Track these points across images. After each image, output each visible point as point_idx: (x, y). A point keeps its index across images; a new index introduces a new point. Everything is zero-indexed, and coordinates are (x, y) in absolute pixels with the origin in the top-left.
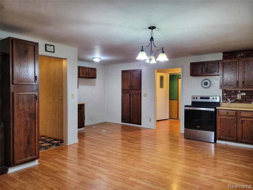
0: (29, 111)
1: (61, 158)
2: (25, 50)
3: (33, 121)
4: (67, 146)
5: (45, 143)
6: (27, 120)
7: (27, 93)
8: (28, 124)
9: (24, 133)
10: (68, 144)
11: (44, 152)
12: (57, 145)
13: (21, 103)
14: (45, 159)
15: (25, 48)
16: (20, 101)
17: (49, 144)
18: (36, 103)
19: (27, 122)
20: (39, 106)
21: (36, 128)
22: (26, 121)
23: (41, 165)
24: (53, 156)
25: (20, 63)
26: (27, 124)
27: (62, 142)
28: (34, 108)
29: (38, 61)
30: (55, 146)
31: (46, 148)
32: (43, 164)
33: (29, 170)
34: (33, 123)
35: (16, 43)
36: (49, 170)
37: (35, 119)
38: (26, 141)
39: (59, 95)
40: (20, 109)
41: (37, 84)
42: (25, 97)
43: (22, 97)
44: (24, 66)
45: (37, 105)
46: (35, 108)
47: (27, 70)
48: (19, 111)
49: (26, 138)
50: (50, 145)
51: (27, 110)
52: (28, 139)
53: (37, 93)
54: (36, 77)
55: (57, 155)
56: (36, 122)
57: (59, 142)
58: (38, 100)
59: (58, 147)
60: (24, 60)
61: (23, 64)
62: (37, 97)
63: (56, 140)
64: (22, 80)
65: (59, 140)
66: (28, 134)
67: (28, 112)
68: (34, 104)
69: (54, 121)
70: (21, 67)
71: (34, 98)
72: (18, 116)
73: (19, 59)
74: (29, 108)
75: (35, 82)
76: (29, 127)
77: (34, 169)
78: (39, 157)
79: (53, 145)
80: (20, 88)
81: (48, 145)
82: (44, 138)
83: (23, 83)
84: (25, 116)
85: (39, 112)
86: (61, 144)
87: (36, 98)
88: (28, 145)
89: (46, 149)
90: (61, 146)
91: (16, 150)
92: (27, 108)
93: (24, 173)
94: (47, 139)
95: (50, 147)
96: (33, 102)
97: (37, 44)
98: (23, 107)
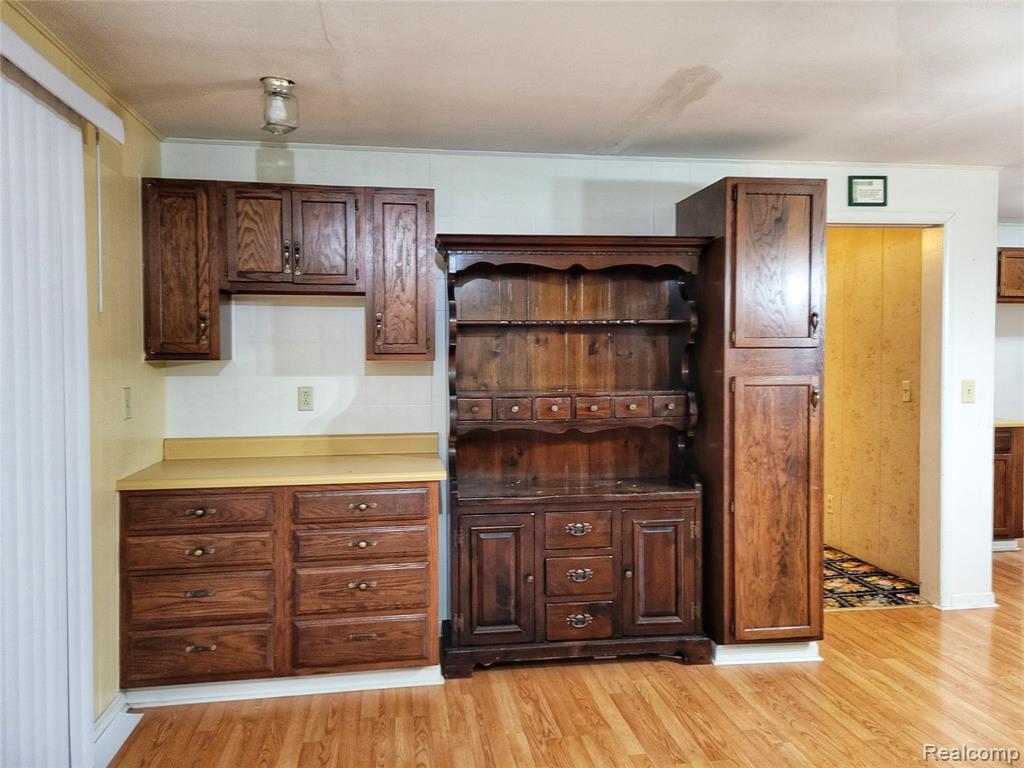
0: (785, 446)
1: (917, 662)
2: (778, 215)
3: (800, 490)
4: (938, 615)
5: (840, 580)
6: (778, 482)
7: (779, 380)
8: (783, 497)
9: (768, 529)
10: (943, 604)
11: (836, 616)
12: (892, 597)
13: (760, 417)
14: (845, 648)
15: (776, 209)
16: (755, 410)
17: (856, 587)
18: (812, 419)
19: (779, 490)
20: (821, 433)
21: (813, 519)
22: (776, 486)
23: (829, 667)
24: (879, 646)
25: (758, 268)
26: (780, 497)
27: (914, 589)
28: (803, 439)
29: (822, 251)
30: (884, 600)
31: (844, 601)
32: (840, 667)
33: (787, 673)
34: (801, 497)
35: (748, 194)
36: (868, 701)
37: (808, 481)
38: (775, 560)
39: (899, 382)
40: (754, 438)
41: (816, 342)
42: (773, 395)
43: (763, 393)
44: (772, 277)
45: (814, 429)
46: (809, 437)
47: (780, 292)
48: (750, 447)
49: (774, 552)
50: (859, 592)
51: (780, 443)
52: (783, 557)
53: (815, 381)
54: (815, 315)
55: (895, 644)
56: (812, 494)
57: (899, 586)
58: (818, 407)
59: (894, 607)
60: (773, 252)
61: (770, 271)
62: (816, 394)
63: (883, 574)
64: (762, 332)
65: (895, 578)
66: (783, 535)
67: (781, 450)
68: (806, 423)
69: (875, 494)
70: (761, 283)
71: (806, 399)
72: (749, 466)
73: (756, 252)
74: (786, 438)
75: (809, 336)
76: (784, 511)
77: (805, 677)
78: (821, 633)
79: (872, 596)
80: (757, 362)
81: (852, 592)
82: (831, 557)
83: (766, 343)
84: (772, 465)
85: (821, 454)
86: (909, 598)
87: (812, 398)
88: (783, 579)
89: (843, 606)
90: (911, 606)
91: (741, 588)
92: (780, 437)
93: (769, 683)
94: (843, 561)
95: (860, 602)
96: (801, 415)
97: (821, 184)
98: (765, 433)
